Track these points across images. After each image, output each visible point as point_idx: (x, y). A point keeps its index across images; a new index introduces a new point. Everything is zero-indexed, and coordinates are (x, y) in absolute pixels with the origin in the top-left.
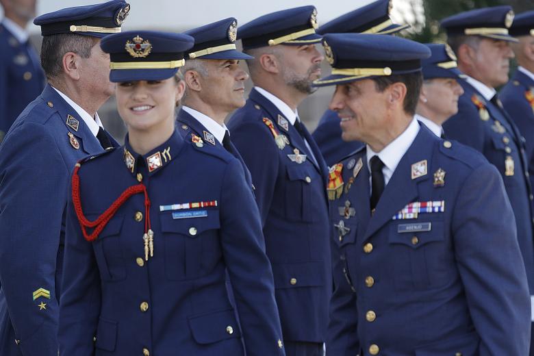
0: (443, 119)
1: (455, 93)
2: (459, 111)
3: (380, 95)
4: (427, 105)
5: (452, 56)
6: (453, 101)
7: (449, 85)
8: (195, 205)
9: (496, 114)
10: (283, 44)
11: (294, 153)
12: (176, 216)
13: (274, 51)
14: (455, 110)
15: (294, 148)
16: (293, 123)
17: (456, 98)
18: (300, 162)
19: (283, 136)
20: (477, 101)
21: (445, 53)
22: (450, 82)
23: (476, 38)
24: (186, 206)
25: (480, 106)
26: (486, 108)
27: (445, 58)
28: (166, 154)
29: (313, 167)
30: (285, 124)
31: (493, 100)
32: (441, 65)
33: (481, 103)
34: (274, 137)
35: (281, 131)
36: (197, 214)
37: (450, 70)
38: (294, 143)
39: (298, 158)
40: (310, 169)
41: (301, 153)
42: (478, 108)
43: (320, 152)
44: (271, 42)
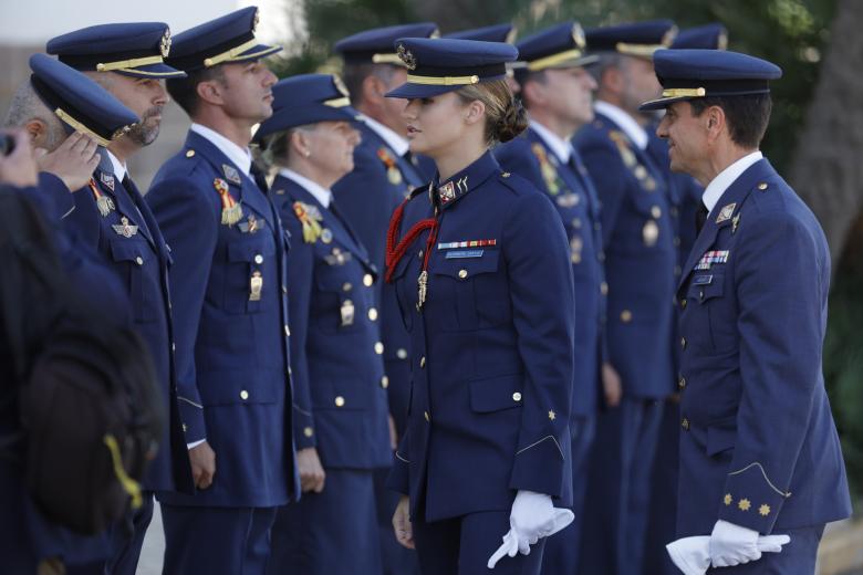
0: (333, 181)
1: (349, 143)
2: (356, 169)
3: (696, 120)
4: (311, 160)
5: (344, 90)
6: (347, 154)
7: (341, 131)
8: (474, 243)
9: (411, 175)
10: (116, 71)
11: (121, 223)
12: (449, 255)
13: (103, 79)
14: (349, 165)
15: (122, 215)
16: (121, 180)
17: (351, 149)
18: (129, 236)
19: (106, 198)
20: (386, 156)
21: (334, 86)
22: (342, 128)
23: (388, 68)
24: (464, 244)
25: (390, 163)
26: (397, 166)
27: (333, 94)
28: (462, 184)
29: (146, 243)
30: (110, 182)
31: (408, 156)
32: (329, 103)
33: (390, 160)
34: (96, 199)
35: (105, 191)
36: (471, 254)
37: (341, 110)
38: (122, 209)
39: (128, 230)
40: (142, 246)
41: (131, 223)
42: (387, 167)
43: (155, 222)
44: (100, 66)
